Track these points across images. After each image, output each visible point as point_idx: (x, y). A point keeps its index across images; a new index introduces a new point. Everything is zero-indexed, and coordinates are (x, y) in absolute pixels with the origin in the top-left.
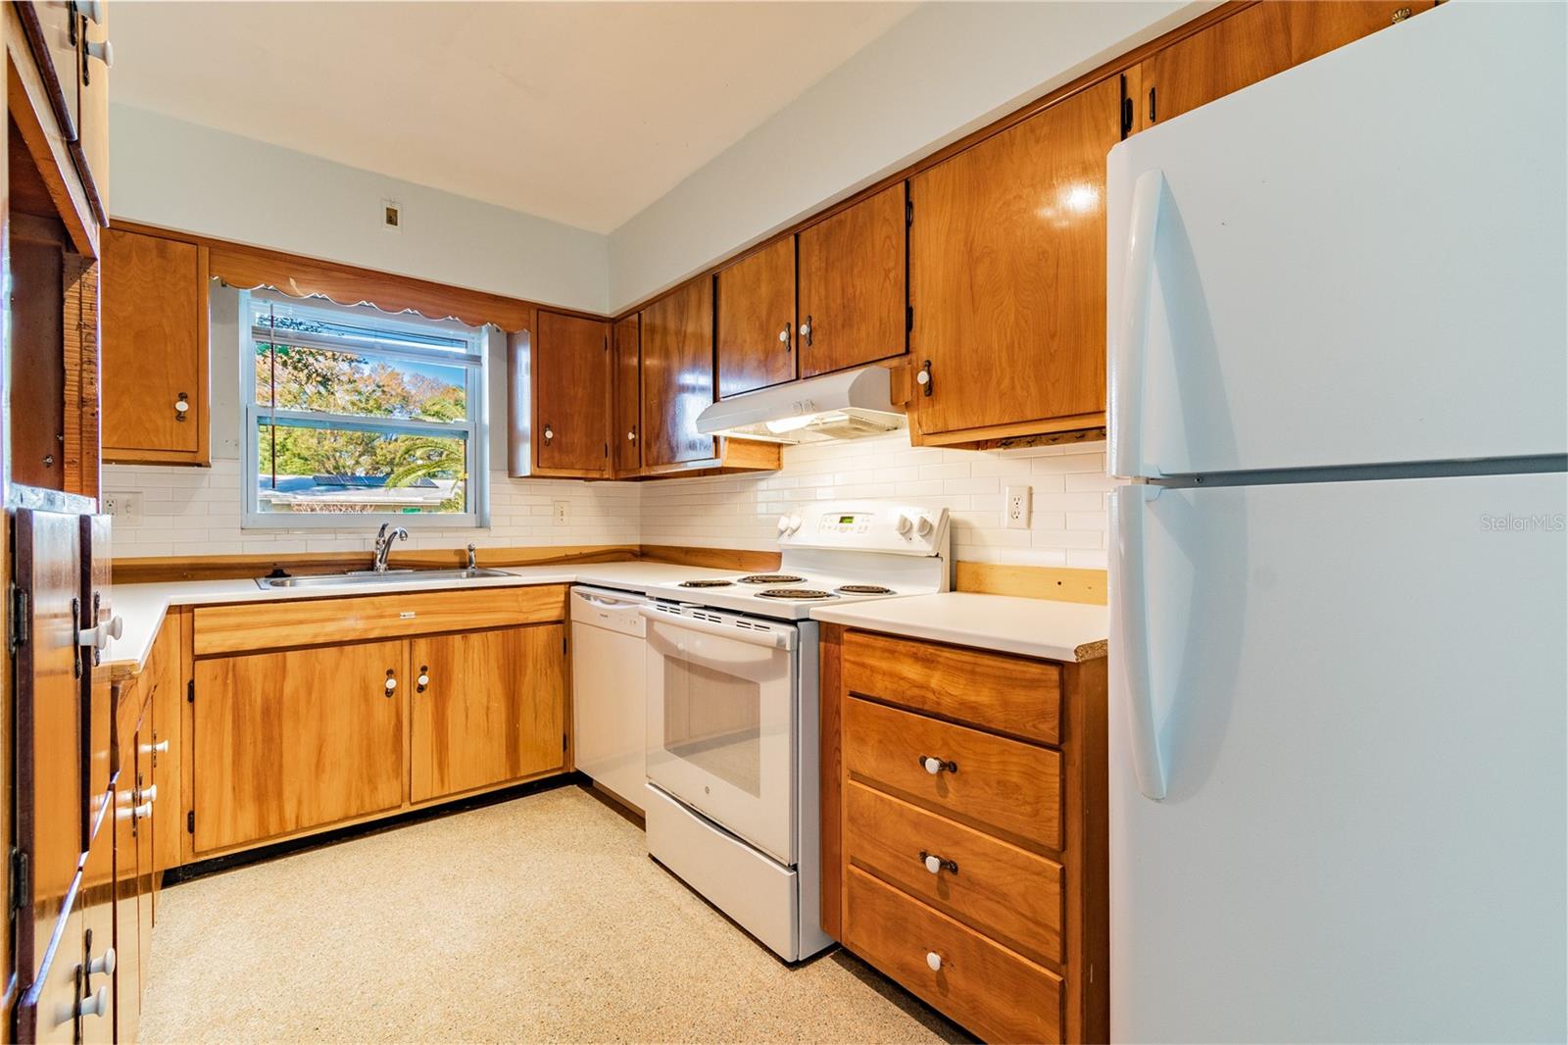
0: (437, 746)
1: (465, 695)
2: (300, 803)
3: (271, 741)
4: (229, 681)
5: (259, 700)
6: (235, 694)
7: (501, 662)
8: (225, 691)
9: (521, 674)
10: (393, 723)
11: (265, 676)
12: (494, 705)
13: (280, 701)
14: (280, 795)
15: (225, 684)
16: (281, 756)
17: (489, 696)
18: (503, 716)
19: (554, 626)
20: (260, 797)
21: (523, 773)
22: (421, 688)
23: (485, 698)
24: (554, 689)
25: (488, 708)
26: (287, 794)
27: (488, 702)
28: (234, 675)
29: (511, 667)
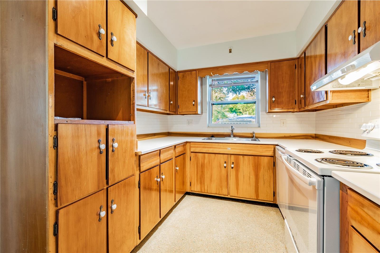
0: (236, 183)
1: (243, 172)
2: (208, 187)
3: (203, 172)
4: (196, 158)
5: (201, 163)
6: (197, 161)
7: (253, 165)
8: (195, 160)
9: (259, 170)
10: (226, 175)
11: (202, 158)
12: (251, 177)
13: (204, 164)
14: (204, 184)
15: (195, 158)
16: (204, 176)
17: (250, 174)
18: (254, 180)
19: (270, 157)
20: (201, 183)
21: (260, 198)
22: (232, 168)
23: (249, 174)
24: (270, 177)
25: (250, 177)
26: (205, 184)
27: (250, 175)
28: (197, 157)
29: (256, 167)
